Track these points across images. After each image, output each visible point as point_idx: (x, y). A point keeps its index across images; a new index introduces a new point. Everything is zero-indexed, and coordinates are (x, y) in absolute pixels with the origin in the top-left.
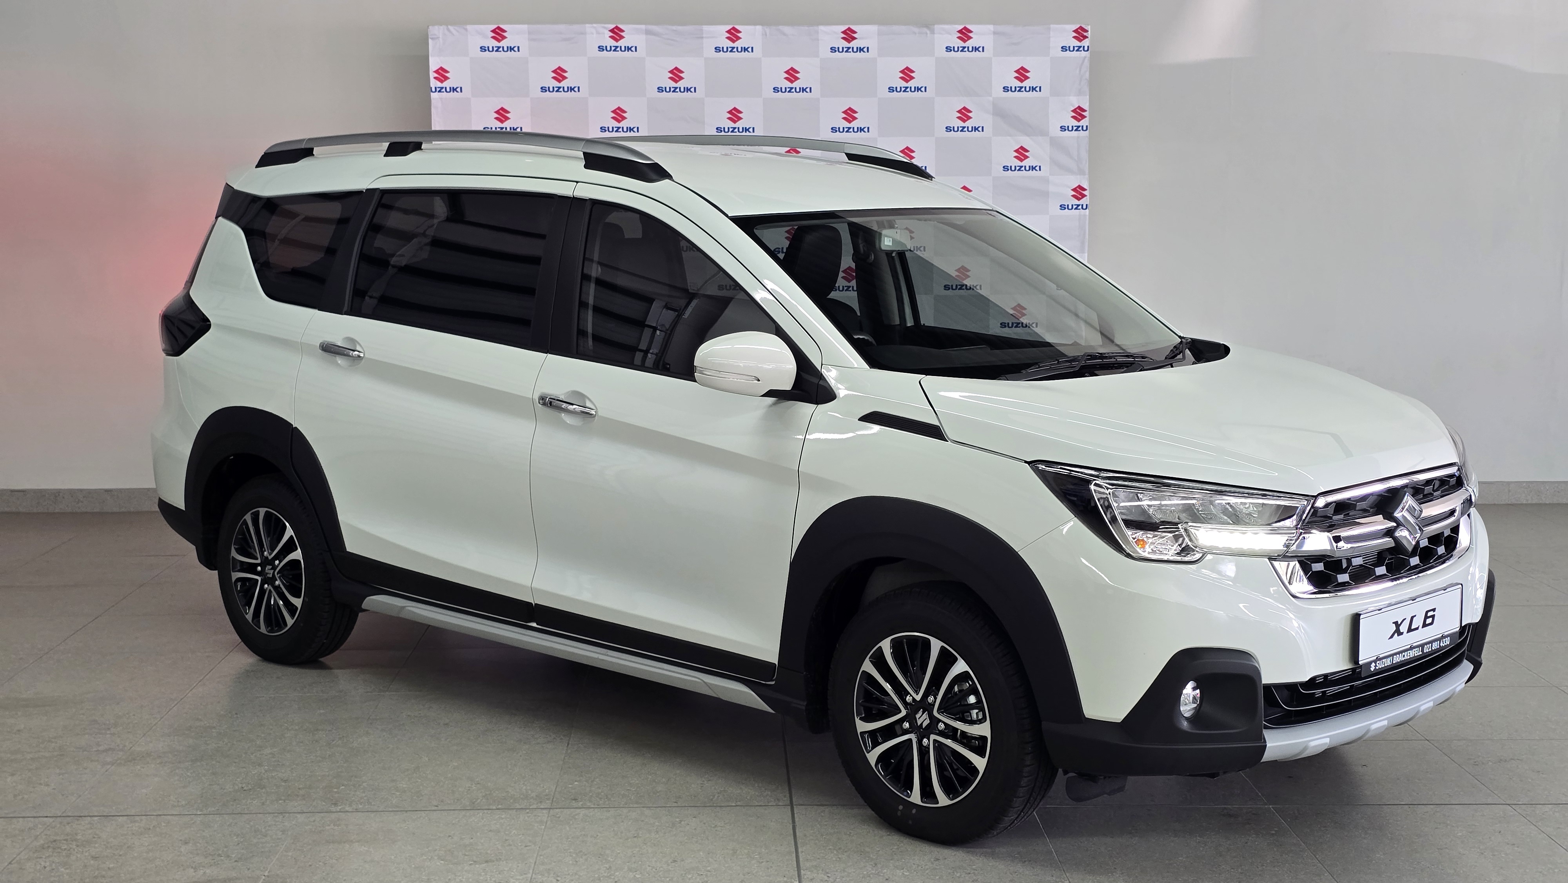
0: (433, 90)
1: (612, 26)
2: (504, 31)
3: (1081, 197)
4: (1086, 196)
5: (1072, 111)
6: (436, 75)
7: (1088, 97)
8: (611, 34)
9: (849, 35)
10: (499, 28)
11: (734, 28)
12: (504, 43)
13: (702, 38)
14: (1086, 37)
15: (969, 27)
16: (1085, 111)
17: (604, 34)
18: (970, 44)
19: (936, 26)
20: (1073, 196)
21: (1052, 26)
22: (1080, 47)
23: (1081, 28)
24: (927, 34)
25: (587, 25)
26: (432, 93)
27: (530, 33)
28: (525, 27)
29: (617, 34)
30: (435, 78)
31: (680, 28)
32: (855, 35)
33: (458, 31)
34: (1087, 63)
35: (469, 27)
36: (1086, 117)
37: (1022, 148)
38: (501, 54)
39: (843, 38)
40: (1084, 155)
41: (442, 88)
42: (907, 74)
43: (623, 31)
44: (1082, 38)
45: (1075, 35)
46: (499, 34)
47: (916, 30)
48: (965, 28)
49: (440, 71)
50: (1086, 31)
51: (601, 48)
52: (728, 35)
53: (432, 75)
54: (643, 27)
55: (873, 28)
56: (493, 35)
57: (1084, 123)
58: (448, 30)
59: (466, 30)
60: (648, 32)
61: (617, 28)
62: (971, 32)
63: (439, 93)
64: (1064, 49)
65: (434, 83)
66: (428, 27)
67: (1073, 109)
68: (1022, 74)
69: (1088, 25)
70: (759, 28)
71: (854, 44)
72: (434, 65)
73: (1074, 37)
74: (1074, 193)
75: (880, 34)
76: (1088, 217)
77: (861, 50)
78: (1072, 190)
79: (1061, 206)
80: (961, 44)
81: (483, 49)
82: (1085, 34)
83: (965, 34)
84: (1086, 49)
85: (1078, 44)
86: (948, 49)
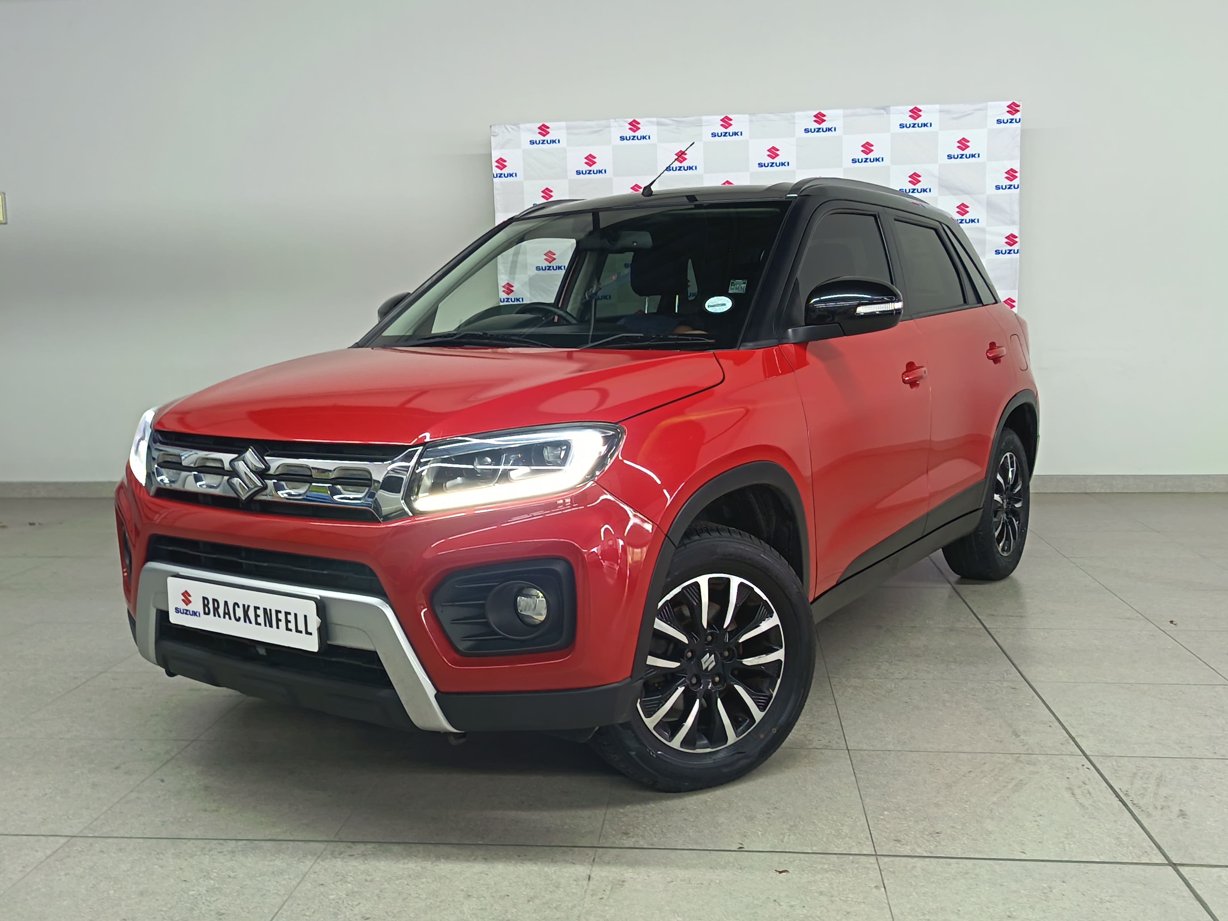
0: (495, 176)
1: (631, 120)
2: (548, 128)
3: (1012, 243)
4: (1017, 242)
5: (1006, 173)
6: (497, 164)
7: (1019, 160)
8: (631, 127)
9: (820, 118)
10: (543, 125)
11: (726, 117)
12: (548, 138)
13: (701, 126)
14: (1018, 111)
15: (919, 107)
16: (1016, 172)
17: (624, 126)
18: (919, 121)
19: (892, 109)
20: (1006, 243)
21: (989, 103)
22: (1012, 120)
23: (1014, 103)
24: (883, 114)
25: (612, 120)
26: (494, 179)
27: (568, 128)
28: (563, 124)
29: (634, 125)
30: (497, 166)
31: (683, 119)
32: (824, 118)
33: (512, 129)
34: (1019, 132)
35: (521, 126)
36: (1016, 177)
37: (963, 204)
38: (546, 146)
39: (815, 121)
40: (1016, 208)
41: (502, 174)
42: (867, 148)
43: (639, 123)
44: (1014, 112)
45: (1009, 109)
46: (544, 130)
47: (874, 111)
48: (916, 108)
49: (500, 161)
50: (1019, 106)
51: (622, 138)
52: (722, 123)
53: (495, 164)
54: (655, 119)
55: (840, 112)
56: (540, 131)
57: (1016, 182)
58: (506, 128)
59: (519, 128)
60: (659, 124)
61: (634, 121)
62: (920, 111)
63: (500, 178)
64: (999, 122)
65: (496, 171)
66: (491, 127)
67: (1006, 171)
68: (963, 144)
69: (1020, 101)
70: (747, 117)
71: (824, 125)
72: (495, 156)
73: (1008, 112)
74: (1007, 240)
75: (845, 116)
76: (1018, 260)
77: (830, 130)
78: (1006, 238)
79: (996, 251)
80: (913, 121)
81: (532, 142)
82: (1017, 108)
83: (915, 113)
84: (1018, 121)
85: (1011, 117)
86: (902, 126)
